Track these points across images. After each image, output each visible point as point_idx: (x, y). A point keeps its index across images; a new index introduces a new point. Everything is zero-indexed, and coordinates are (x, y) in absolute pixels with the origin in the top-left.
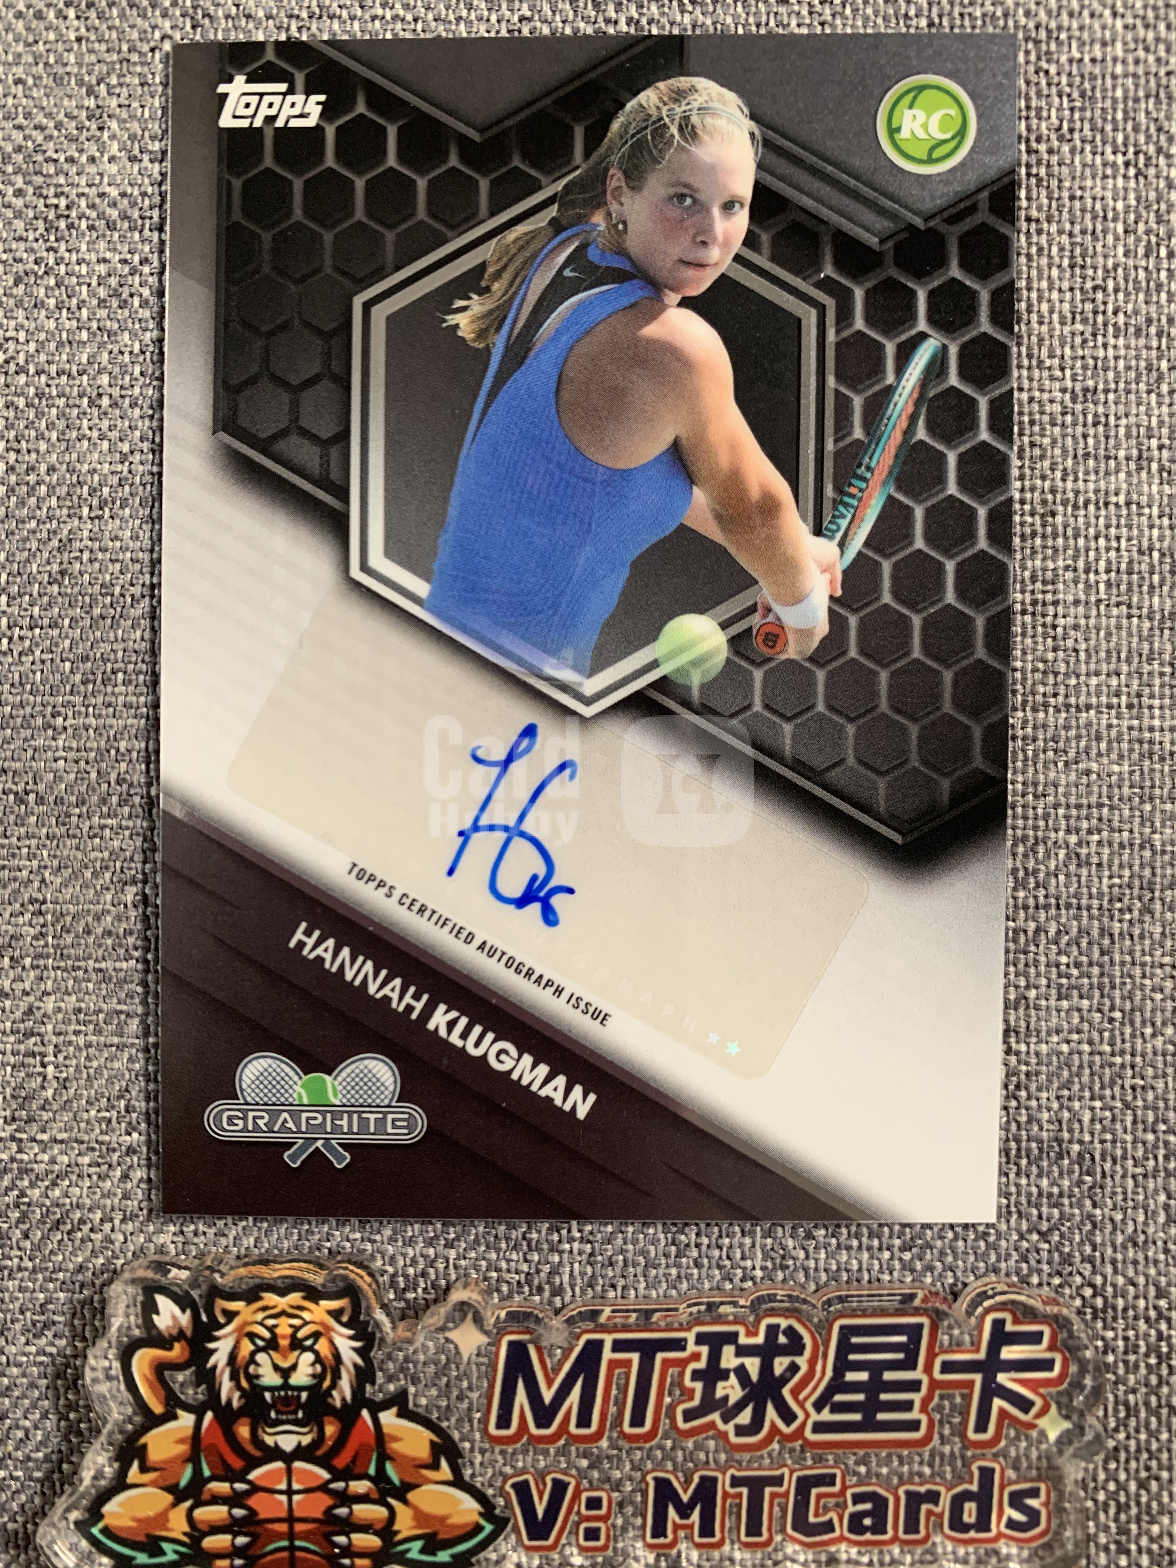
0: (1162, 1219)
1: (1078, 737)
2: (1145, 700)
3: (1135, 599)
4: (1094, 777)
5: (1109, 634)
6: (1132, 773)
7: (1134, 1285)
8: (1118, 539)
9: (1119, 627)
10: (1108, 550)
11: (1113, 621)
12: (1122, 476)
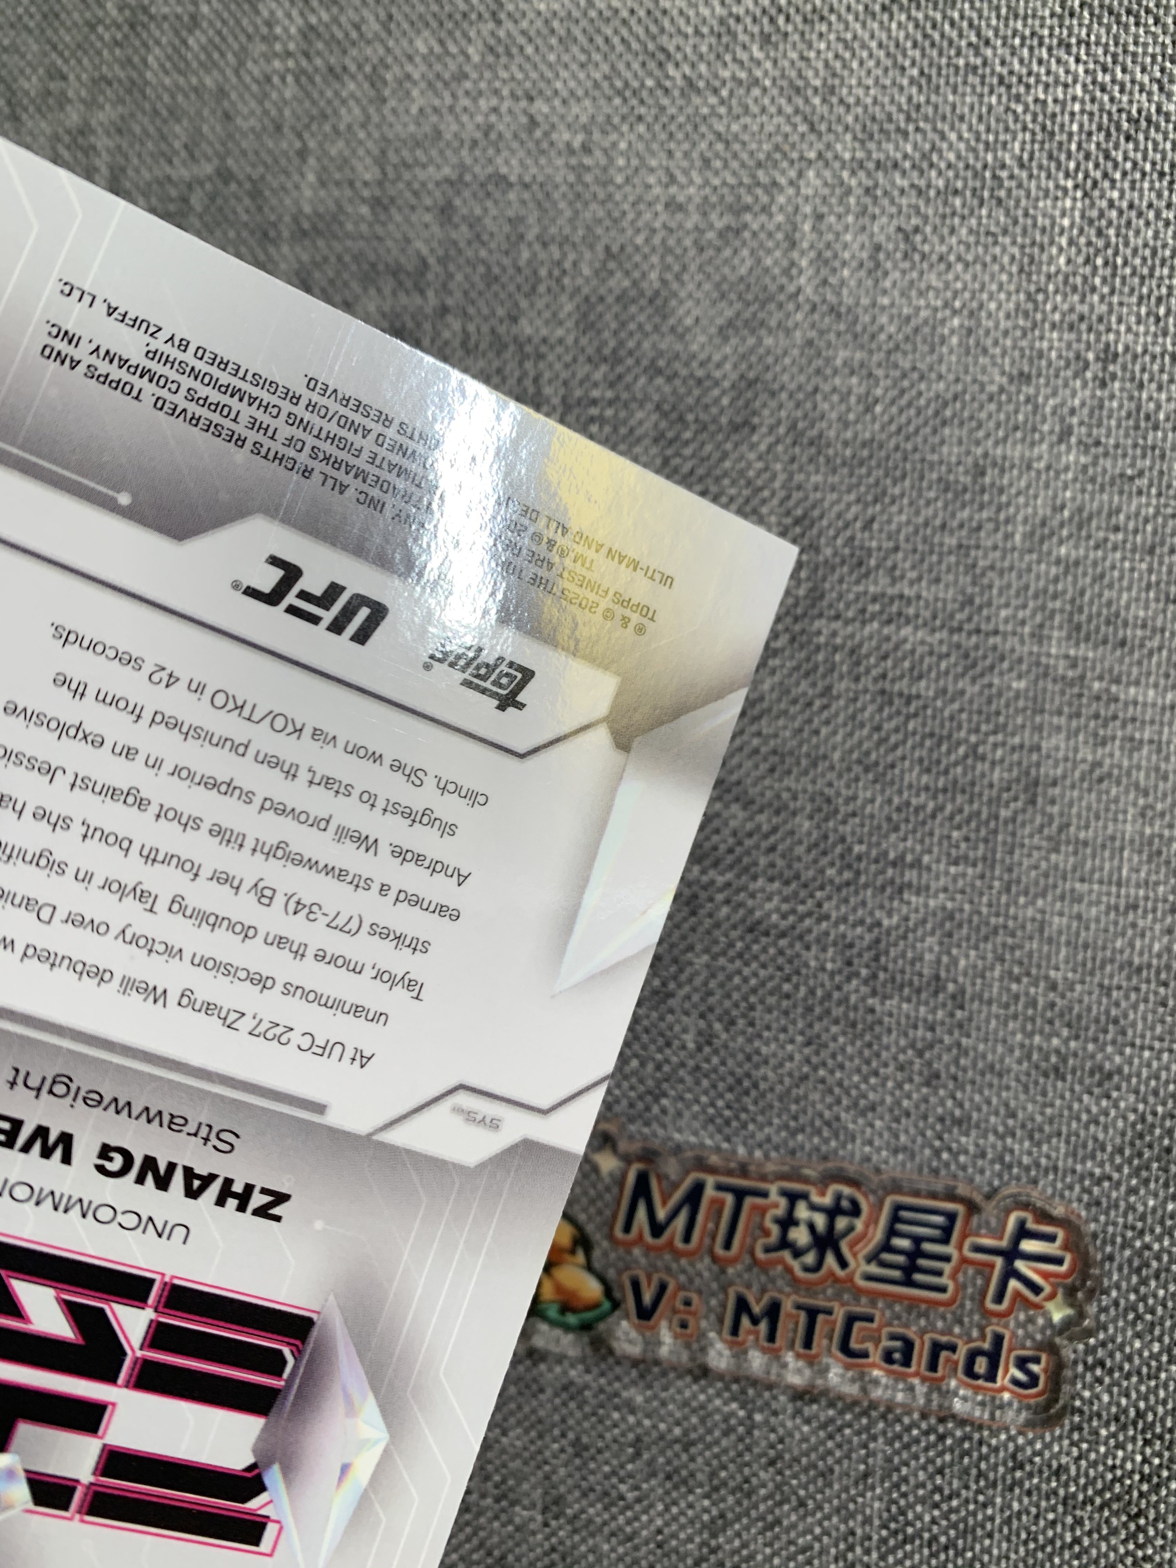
0: (1017, 1053)
1: (985, 657)
2: (1046, 632)
3: (1045, 548)
4: (994, 690)
5: (1020, 577)
6: (1027, 690)
7: (988, 1102)
8: (1036, 497)
9: (1029, 570)
10: (1026, 505)
11: (1024, 566)
12: (1044, 447)
